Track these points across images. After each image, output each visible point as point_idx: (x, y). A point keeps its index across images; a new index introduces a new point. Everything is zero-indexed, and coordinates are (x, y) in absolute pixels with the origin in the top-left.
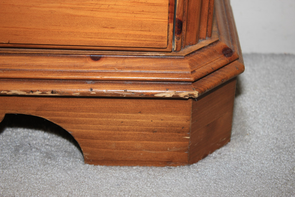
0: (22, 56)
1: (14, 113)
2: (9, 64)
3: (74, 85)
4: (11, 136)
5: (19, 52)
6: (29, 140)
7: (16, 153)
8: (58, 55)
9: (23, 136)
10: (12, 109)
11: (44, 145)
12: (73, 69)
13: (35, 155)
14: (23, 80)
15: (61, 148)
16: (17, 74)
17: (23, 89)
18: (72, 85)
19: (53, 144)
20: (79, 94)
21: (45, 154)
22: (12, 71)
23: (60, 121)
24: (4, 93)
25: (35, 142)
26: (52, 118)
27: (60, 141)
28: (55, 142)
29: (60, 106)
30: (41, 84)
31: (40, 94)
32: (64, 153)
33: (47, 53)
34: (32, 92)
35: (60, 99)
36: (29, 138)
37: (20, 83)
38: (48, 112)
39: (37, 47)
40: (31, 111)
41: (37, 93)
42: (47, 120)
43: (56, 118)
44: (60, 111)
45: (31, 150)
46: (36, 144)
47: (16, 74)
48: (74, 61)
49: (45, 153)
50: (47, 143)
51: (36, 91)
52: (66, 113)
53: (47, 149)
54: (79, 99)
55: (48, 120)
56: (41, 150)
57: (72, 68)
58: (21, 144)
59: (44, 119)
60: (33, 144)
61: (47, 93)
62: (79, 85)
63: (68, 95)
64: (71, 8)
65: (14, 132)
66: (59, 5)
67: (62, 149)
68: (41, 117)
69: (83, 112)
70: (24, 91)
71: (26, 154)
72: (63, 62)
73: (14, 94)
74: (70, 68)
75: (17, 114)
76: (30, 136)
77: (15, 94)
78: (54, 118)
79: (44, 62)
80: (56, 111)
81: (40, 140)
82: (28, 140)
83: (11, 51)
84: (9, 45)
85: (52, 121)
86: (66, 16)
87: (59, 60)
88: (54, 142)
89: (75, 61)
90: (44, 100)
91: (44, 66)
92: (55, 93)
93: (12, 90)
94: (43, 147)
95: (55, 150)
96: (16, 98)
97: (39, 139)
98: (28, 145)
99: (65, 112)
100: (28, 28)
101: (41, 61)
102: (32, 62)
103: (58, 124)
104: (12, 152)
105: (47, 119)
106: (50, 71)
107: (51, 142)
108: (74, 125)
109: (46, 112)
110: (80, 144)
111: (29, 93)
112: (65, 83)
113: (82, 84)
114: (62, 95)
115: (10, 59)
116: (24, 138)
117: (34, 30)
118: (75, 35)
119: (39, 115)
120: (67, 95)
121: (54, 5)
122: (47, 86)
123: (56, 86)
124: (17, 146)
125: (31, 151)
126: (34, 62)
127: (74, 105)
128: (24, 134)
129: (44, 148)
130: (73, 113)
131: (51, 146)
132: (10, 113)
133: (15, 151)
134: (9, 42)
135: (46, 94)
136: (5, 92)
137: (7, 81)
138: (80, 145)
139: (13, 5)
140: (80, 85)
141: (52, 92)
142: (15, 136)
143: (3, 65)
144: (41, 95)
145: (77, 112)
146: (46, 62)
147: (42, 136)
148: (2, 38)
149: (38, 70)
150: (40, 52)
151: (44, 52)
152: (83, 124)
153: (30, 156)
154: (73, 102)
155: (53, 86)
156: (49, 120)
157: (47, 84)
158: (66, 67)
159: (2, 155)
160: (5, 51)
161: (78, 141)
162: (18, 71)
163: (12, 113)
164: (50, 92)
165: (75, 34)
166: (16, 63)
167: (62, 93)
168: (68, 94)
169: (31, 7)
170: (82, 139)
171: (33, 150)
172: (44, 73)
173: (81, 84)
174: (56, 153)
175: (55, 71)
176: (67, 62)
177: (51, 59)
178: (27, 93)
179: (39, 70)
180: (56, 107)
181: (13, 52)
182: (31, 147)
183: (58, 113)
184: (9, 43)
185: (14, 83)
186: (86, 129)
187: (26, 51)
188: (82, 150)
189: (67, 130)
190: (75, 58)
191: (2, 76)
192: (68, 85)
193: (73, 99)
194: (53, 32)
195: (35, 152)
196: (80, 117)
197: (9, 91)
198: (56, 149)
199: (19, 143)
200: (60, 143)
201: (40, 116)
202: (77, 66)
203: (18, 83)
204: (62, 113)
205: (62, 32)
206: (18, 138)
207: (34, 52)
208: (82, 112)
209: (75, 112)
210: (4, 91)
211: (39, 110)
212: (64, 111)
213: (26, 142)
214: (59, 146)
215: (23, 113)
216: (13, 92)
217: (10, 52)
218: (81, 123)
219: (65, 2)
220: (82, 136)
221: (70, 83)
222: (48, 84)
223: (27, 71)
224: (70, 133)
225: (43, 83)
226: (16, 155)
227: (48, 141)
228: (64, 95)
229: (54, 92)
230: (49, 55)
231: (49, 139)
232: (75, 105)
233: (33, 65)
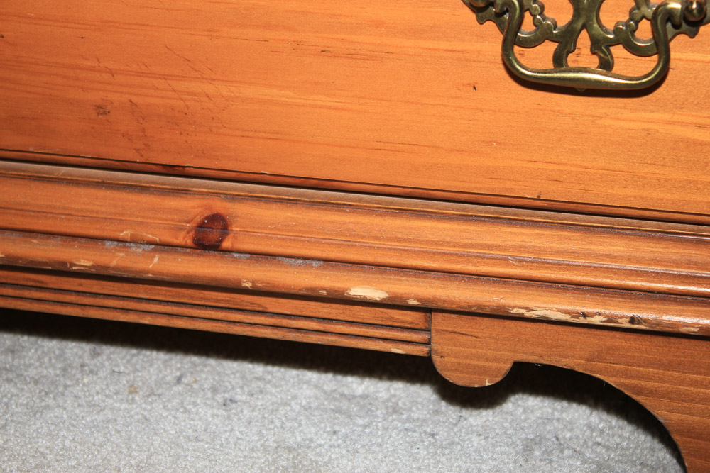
0: (566, 230)
1: (534, 362)
2: (534, 247)
3: (685, 308)
4: (512, 415)
5: (560, 220)
6: (555, 429)
7: (528, 455)
8: (650, 234)
9: (541, 418)
10: (531, 351)
11: (590, 444)
12: (686, 271)
13: (571, 466)
14: (565, 285)
15: (632, 455)
16: (553, 272)
17: (564, 307)
18: (681, 307)
19: (612, 443)
20: (696, 330)
21: (594, 466)
22: (540, 265)
23: (640, 391)
24: (519, 314)
25: (568, 435)
26: (622, 381)
27: (629, 438)
28: (618, 440)
29: (645, 355)
30: (608, 298)
31: (601, 322)
32: (639, 467)
33: (625, 227)
34: (585, 315)
35: (648, 337)
36: (556, 424)
37: (558, 293)
38: (614, 365)
39: (604, 211)
40: (575, 360)
41: (596, 320)
42: (608, 386)
43: (633, 382)
44: (643, 367)
45: (562, 451)
46: (570, 439)
47: (549, 271)
48: (688, 252)
49: (593, 463)
50: (599, 440)
51: (593, 315)
52: (657, 374)
53: (598, 454)
54: (694, 342)
55: (612, 384)
56: (584, 454)
57: (685, 268)
58: (536, 436)
59: (602, 382)
60: (564, 437)
61: (620, 320)
62: (696, 308)
63: (671, 330)
64: (697, 125)
65: (519, 406)
66: (667, 116)
67: (634, 459)
68: (598, 376)
69: (701, 374)
70: (566, 313)
71: (551, 461)
72: (662, 250)
73: (542, 317)
74: (678, 267)
75: (540, 364)
76: (558, 420)
77: (545, 317)
78: (627, 381)
79: (615, 248)
80: (634, 366)
81: (581, 430)
82: (552, 428)
83: (541, 217)
84: (538, 203)
85: (620, 389)
86: (681, 144)
87: (652, 245)
88: (615, 438)
89: (691, 252)
90: (608, 338)
91: (616, 257)
92: (639, 323)
93: (537, 308)
94: (587, 447)
95: (616, 459)
96: (544, 326)
97: (577, 427)
98: (554, 439)
99: (656, 371)
100: (587, 168)
101: (611, 245)
102: (588, 247)
103: (634, 397)
104: (516, 452)
105: (609, 383)
106: (629, 270)
107: (606, 438)
108: (675, 404)
109: (611, 365)
110: (684, 449)
111: (577, 318)
112: (665, 300)
113: (706, 307)
114: (655, 329)
115: (538, 234)
116: (544, 423)
117: (601, 172)
118: (698, 189)
119: (591, 371)
120: (667, 329)
121: (656, 116)
122: (620, 304)
123: (643, 306)
124: (527, 439)
125: (561, 455)
126: (593, 247)
127: (680, 356)
128: (542, 414)
129: (590, 450)
130: (676, 374)
131: (608, 448)
132: (523, 361)
133: (525, 451)
134: (539, 197)
135: (617, 322)
136: (522, 311)
137: (527, 285)
138: (684, 452)
139: (559, 112)
140: (700, 309)
141: (632, 320)
142: (523, 417)
143: (520, 247)
144: (605, 324)
145: (686, 373)
146: (622, 248)
147: (585, 422)
148: (525, 186)
149: (602, 265)
150: (607, 224)
151: (618, 225)
152: (696, 403)
153: (560, 466)
154: (678, 348)
155: (635, 305)
156: (615, 386)
157: (620, 299)
158: (669, 264)
159: (495, 456)
160: (527, 216)
161: (678, 443)
162: (554, 264)
163: (531, 361)
164: (628, 319)
165: (699, 186)
166: (551, 245)
167: (656, 324)
168: (669, 327)
169: (601, 118)
170: (689, 439)
171: (567, 452)
172: (615, 274)
173: (702, 306)
174: (620, 465)
175: (641, 271)
176: (673, 251)
177: (632, 243)
178: (572, 317)
179: (605, 266)
180: (634, 357)
181: (545, 219)
182: (561, 444)
183: (638, 372)
184: (538, 199)
185: (544, 292)
186: (703, 417)
187: (576, 220)
188: (687, 465)
189: (656, 412)
190: (691, 244)
191: (518, 274)
192: (671, 307)
193: (678, 340)
194: (645, 178)
195: (570, 457)
196: (691, 385)
197: (530, 310)
198: (619, 455)
199: (533, 433)
200: (627, 444)
201: (594, 375)
202: (696, 264)
203: (552, 292)
204: (649, 373)
205: (666, 180)
206: (530, 421)
207: (594, 223)
208: (697, 373)
209: (679, 372)
210: (519, 308)
211: (593, 360)
212: (654, 368)
213: (549, 432)
214: (627, 449)
215: (555, 365)
216: (540, 312)
217: (537, 219)
218: (692, 401)
219: (685, 110)
220: (690, 432)
221: (675, 301)
222: (623, 300)
223: (576, 265)
224: (662, 421)
225: (612, 297)
226: (526, 461)
227: (600, 436)
228: (660, 330)
229: (636, 319)
230: (628, 232)
231: (602, 431)
232: (682, 354)
233: (589, 254)
